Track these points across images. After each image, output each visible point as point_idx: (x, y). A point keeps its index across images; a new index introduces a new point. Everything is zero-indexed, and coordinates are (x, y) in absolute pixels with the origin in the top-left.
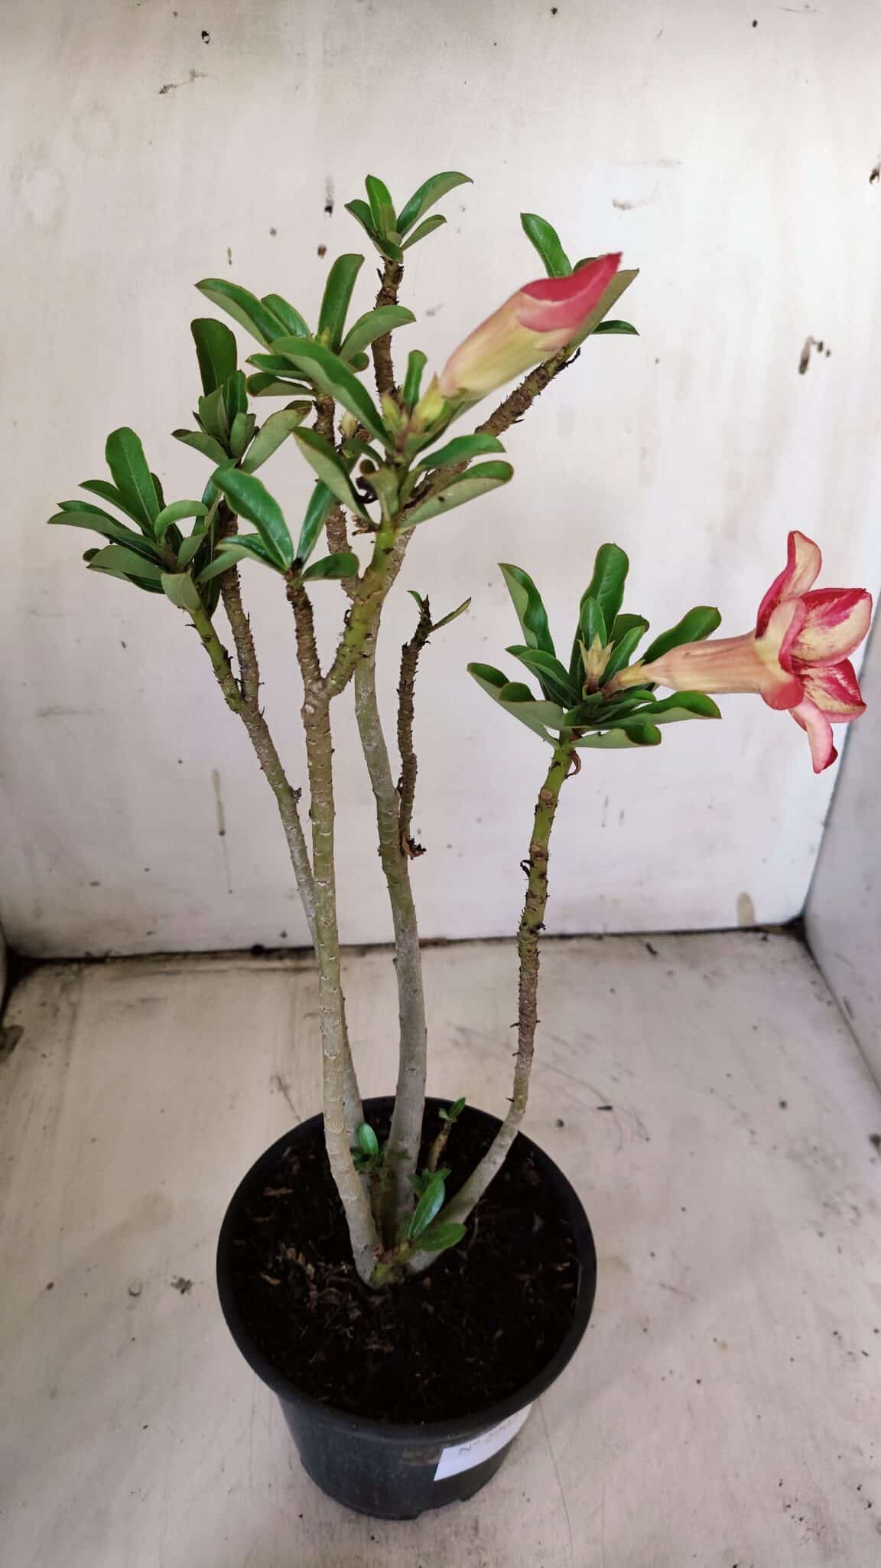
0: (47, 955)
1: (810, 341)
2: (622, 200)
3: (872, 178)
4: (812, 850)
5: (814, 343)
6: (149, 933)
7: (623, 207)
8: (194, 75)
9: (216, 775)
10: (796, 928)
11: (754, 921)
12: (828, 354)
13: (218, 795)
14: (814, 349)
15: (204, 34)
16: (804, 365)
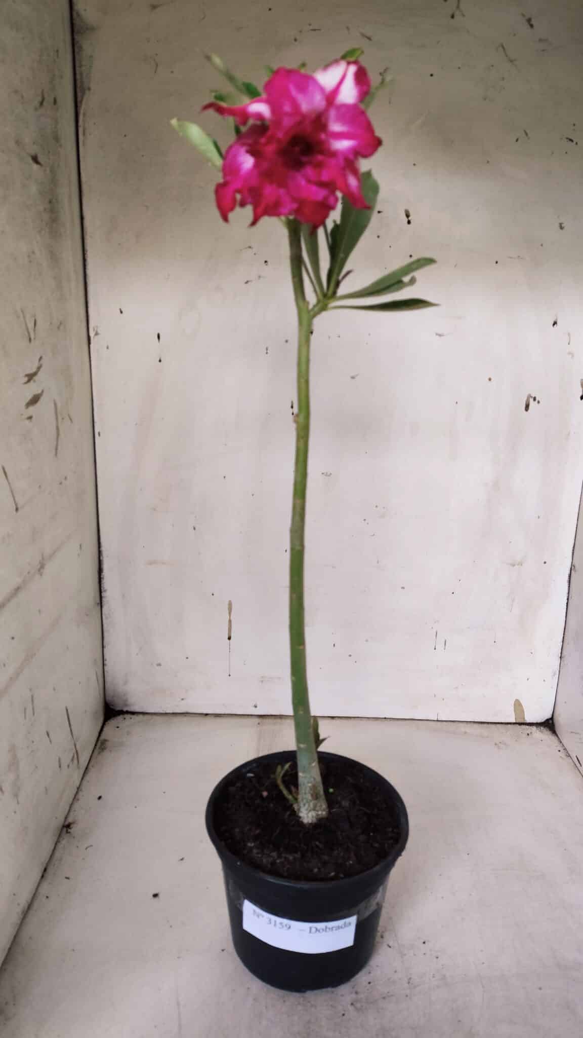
0: (125, 709)
1: (529, 396)
2: (440, 332)
3: (554, 325)
4: (554, 674)
5: (532, 397)
6: (183, 699)
7: (440, 335)
8: (260, 277)
9: (230, 604)
10: (549, 725)
11: (524, 718)
12: (539, 402)
13: (230, 617)
14: (531, 400)
15: (266, 262)
16: (527, 407)
